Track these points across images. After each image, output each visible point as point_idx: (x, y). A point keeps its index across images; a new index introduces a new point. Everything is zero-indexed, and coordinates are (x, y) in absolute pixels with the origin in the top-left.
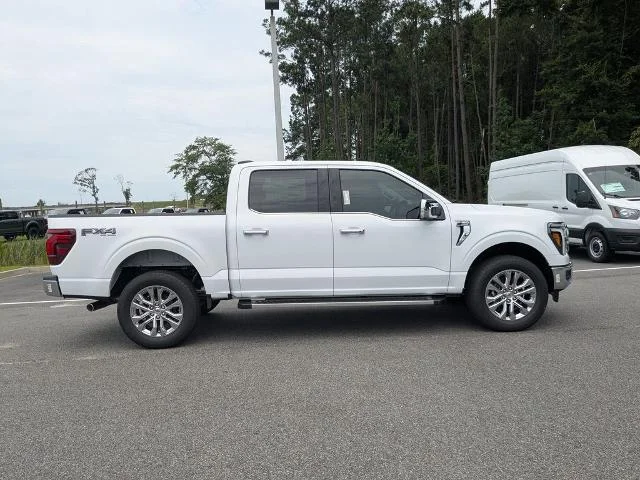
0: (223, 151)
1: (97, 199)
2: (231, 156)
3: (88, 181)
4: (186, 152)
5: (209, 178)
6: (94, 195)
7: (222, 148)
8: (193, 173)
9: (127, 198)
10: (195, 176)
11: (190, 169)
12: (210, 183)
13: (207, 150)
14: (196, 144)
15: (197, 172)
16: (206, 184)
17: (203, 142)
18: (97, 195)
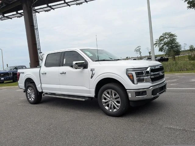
0: (172, 36)
1: (141, 55)
2: (175, 37)
3: (138, 50)
4: (160, 38)
5: (167, 46)
6: (140, 54)
7: (171, 35)
8: (162, 45)
9: (150, 54)
10: (163, 46)
11: (160, 44)
12: (167, 48)
13: (167, 37)
14: (163, 35)
15: (163, 44)
16: (166, 48)
17: (165, 34)
18: (141, 54)
